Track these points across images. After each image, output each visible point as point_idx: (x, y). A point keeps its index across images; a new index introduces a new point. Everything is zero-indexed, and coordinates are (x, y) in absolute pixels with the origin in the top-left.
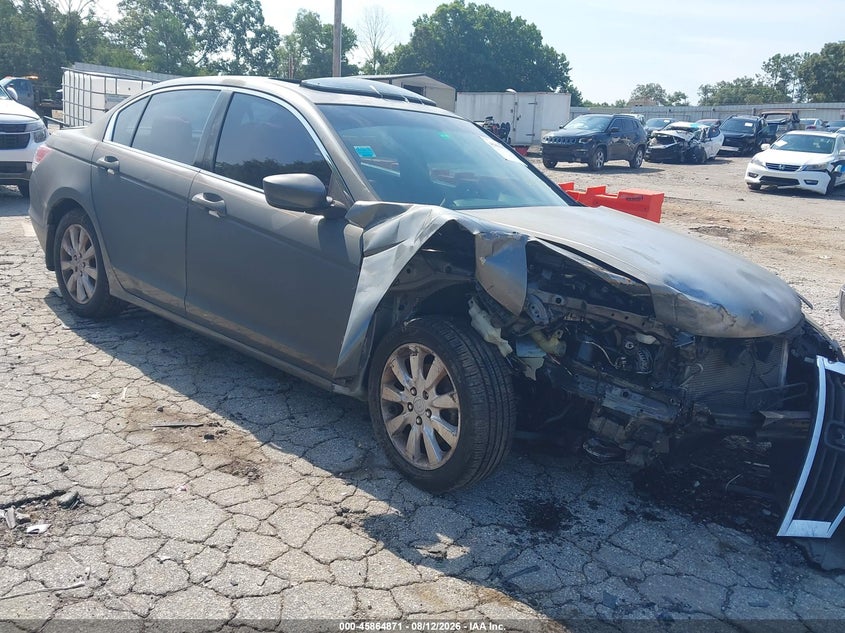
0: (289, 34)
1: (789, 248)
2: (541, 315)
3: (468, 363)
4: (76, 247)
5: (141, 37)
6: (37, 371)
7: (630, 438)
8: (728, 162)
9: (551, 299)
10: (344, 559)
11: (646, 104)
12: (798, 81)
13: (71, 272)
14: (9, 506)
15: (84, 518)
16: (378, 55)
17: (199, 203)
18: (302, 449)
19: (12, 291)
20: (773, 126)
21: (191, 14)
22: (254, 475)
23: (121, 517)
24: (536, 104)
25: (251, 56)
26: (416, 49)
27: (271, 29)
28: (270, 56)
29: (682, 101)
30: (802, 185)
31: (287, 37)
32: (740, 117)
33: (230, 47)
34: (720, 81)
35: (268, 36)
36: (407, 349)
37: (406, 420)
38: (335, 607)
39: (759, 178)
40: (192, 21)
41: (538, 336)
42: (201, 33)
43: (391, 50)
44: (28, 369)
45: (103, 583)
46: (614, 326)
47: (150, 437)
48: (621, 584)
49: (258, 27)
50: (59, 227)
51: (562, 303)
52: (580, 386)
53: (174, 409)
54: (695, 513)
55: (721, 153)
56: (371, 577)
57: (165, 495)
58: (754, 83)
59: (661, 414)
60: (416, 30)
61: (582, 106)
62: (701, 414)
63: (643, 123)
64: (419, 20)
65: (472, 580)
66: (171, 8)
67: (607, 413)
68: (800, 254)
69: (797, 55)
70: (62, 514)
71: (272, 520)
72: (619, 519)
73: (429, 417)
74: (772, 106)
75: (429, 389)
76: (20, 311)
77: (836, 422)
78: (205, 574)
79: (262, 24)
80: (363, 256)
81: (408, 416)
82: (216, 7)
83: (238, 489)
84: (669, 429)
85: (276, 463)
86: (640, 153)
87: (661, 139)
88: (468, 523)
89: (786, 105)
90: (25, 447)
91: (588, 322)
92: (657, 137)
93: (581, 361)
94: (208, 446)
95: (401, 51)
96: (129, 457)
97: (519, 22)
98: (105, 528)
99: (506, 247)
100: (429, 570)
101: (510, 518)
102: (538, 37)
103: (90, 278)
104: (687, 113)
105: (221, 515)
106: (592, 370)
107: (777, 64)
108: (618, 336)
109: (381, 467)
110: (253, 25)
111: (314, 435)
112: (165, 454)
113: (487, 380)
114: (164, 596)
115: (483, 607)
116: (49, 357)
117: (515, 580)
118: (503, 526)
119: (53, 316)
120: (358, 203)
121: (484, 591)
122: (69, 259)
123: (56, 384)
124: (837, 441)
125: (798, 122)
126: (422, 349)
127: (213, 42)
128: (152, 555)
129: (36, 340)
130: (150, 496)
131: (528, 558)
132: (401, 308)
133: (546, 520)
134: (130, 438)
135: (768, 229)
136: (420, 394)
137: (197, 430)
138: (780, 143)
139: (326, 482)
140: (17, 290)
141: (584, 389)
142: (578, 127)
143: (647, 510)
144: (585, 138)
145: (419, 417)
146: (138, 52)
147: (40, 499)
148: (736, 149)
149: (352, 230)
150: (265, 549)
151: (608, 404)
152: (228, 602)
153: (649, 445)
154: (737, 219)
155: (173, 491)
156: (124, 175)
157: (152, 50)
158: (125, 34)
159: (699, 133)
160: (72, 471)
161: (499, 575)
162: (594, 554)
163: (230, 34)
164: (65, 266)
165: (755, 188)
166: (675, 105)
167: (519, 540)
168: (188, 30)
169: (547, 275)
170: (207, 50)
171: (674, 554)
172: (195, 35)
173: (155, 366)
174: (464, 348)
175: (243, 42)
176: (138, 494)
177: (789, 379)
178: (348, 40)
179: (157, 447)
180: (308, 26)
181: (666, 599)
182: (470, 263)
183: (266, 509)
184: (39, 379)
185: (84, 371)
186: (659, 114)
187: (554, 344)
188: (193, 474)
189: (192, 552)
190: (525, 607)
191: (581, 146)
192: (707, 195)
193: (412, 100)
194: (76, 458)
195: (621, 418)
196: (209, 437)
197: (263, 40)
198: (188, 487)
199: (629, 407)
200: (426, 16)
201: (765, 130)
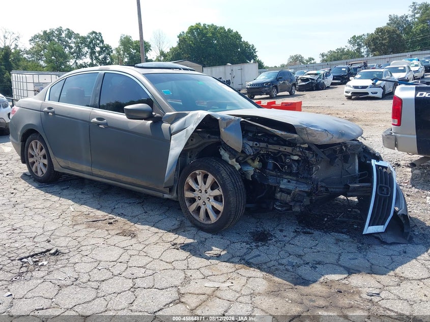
0: (117, 47)
1: (366, 123)
2: (250, 151)
3: (224, 175)
4: (36, 151)
5: (43, 55)
6: (26, 206)
7: (293, 200)
8: (336, 87)
9: (253, 144)
10: (177, 260)
11: (295, 64)
12: (365, 47)
13: (34, 162)
14: (28, 257)
15: (63, 258)
16: (162, 54)
17: (94, 123)
18: (153, 224)
19: (5, 175)
20: (356, 69)
21: (67, 42)
22: (133, 235)
23: (78, 256)
24: (242, 69)
25: (99, 59)
26: (180, 49)
27: (108, 45)
28: (108, 58)
29: (312, 62)
30: (370, 95)
31: (116, 49)
32: (339, 66)
33: (88, 56)
34: (329, 51)
35: (106, 49)
36: (195, 173)
37: (198, 204)
38: (176, 277)
39: (350, 93)
40: (67, 45)
41: (250, 161)
42: (73, 50)
43: (169, 50)
44: (22, 206)
45: (77, 279)
46: (281, 153)
47: (85, 226)
48: (295, 257)
49: (101, 45)
50: (27, 143)
51: (258, 145)
52: (270, 180)
53: (92, 214)
54: (325, 230)
55: (332, 84)
56: (190, 265)
57: (95, 246)
58: (345, 50)
59: (305, 188)
60: (180, 39)
61: (264, 68)
62: (322, 187)
63: (294, 73)
64: (180, 35)
65: (233, 262)
66: (56, 40)
67: (282, 191)
68: (371, 125)
69: (363, 35)
70: (52, 257)
71: (144, 250)
72: (292, 235)
73: (209, 201)
74: (354, 60)
75: (207, 189)
76: (11, 183)
77: (381, 185)
78: (119, 272)
79: (103, 43)
80: (171, 135)
81: (199, 203)
82: (79, 38)
83: (127, 241)
84: (309, 194)
85: (142, 230)
86: (294, 88)
87: (303, 80)
88: (228, 242)
89: (361, 59)
90: (29, 235)
91: (270, 153)
92: (301, 79)
93: (269, 170)
94: (111, 227)
95: (173, 50)
96: (76, 234)
97: (229, 31)
98: (72, 260)
99: (231, 124)
100: (214, 261)
101: (246, 239)
102: (239, 37)
103: (44, 164)
104: (315, 66)
105: (122, 251)
106: (274, 173)
107: (355, 40)
108: (283, 157)
109: (188, 227)
110: (98, 44)
111: (157, 218)
112: (92, 232)
113: (233, 180)
114: (103, 281)
115: (238, 271)
116: (30, 200)
117: (251, 261)
118: (243, 242)
119: (27, 184)
120: (167, 114)
121: (237, 266)
122: (32, 156)
123: (36, 210)
124: (383, 192)
125: (367, 66)
126: (202, 172)
127: (79, 54)
128: (95, 268)
129: (22, 194)
130: (89, 247)
131: (255, 252)
132: (190, 157)
133: (262, 238)
134: (75, 227)
135: (356, 116)
136: (203, 191)
137: (104, 222)
138: (358, 76)
139: (165, 234)
140: (7, 175)
141: (271, 181)
142: (262, 78)
143: (305, 230)
144: (267, 83)
145: (204, 202)
146: (42, 63)
147: (41, 253)
148: (340, 81)
149: (165, 126)
150: (143, 261)
151: (282, 186)
152: (131, 280)
153: (302, 202)
154: (341, 113)
155: (99, 245)
156: (57, 115)
157: (49, 61)
158: (34, 54)
159: (321, 75)
160: (52, 242)
161: (244, 259)
162: (283, 248)
163: (87, 50)
164: (31, 160)
165: (349, 98)
166: (309, 63)
167: (252, 247)
168: (66, 50)
169: (250, 135)
170: (77, 59)
171: (317, 245)
172: (70, 52)
173: (79, 199)
174: (221, 168)
175: (94, 53)
176: (83, 247)
177: (359, 170)
178: (147, 47)
179: (88, 230)
180: (126, 43)
181: (314, 261)
182: (218, 133)
183: (141, 247)
184: (28, 209)
185: (48, 204)
186: (302, 68)
187: (257, 164)
188: (106, 238)
189: (112, 265)
190: (256, 270)
191: (265, 87)
192: (327, 103)
193: (184, 69)
194: (53, 237)
195: (288, 192)
196: (111, 223)
197: (104, 51)
198: (105, 242)
199: (291, 186)
200: (183, 32)
201: (352, 71)
